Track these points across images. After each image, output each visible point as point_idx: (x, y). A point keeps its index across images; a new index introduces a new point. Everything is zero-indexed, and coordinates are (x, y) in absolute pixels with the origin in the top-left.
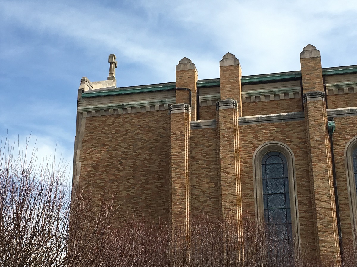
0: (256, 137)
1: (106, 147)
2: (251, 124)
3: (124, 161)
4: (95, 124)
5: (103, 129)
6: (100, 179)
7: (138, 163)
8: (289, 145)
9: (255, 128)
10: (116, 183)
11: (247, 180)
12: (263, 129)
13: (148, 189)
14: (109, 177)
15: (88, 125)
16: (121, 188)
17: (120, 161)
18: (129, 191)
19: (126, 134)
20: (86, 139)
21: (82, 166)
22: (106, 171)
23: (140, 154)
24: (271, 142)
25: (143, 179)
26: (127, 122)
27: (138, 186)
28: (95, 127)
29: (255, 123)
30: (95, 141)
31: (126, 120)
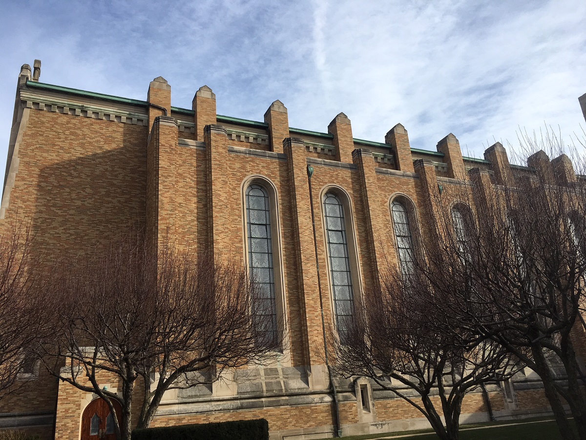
0: (243, 167)
1: (57, 147)
2: (239, 154)
3: (80, 167)
4: (43, 119)
5: (53, 126)
6: (46, 182)
7: (97, 172)
8: (274, 181)
9: (243, 158)
10: (67, 190)
11: (235, 206)
12: (250, 161)
13: (109, 202)
14: (59, 182)
15: (32, 118)
16: (74, 196)
17: (74, 166)
18: (84, 201)
19: (84, 139)
20: (30, 133)
21: (22, 162)
22: (54, 174)
23: (100, 163)
24: (258, 175)
25: (103, 191)
26: (85, 126)
27: (96, 197)
28: (43, 123)
29: (243, 155)
30: (41, 138)
31: (84, 124)
